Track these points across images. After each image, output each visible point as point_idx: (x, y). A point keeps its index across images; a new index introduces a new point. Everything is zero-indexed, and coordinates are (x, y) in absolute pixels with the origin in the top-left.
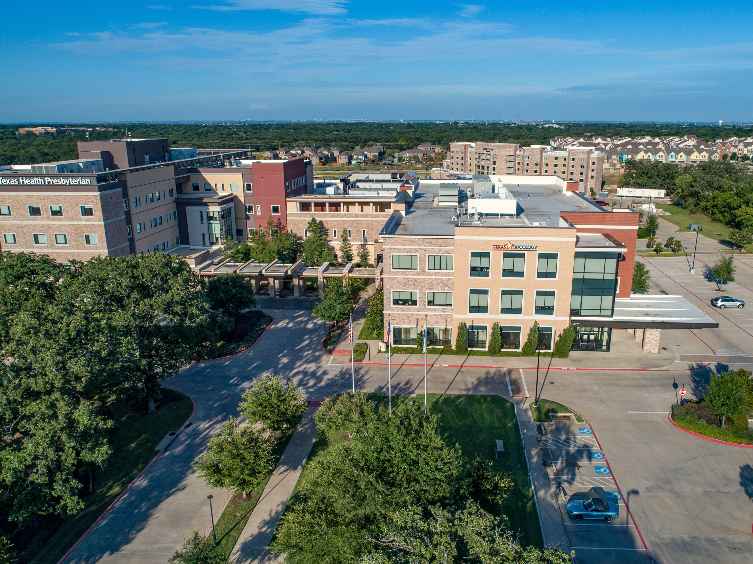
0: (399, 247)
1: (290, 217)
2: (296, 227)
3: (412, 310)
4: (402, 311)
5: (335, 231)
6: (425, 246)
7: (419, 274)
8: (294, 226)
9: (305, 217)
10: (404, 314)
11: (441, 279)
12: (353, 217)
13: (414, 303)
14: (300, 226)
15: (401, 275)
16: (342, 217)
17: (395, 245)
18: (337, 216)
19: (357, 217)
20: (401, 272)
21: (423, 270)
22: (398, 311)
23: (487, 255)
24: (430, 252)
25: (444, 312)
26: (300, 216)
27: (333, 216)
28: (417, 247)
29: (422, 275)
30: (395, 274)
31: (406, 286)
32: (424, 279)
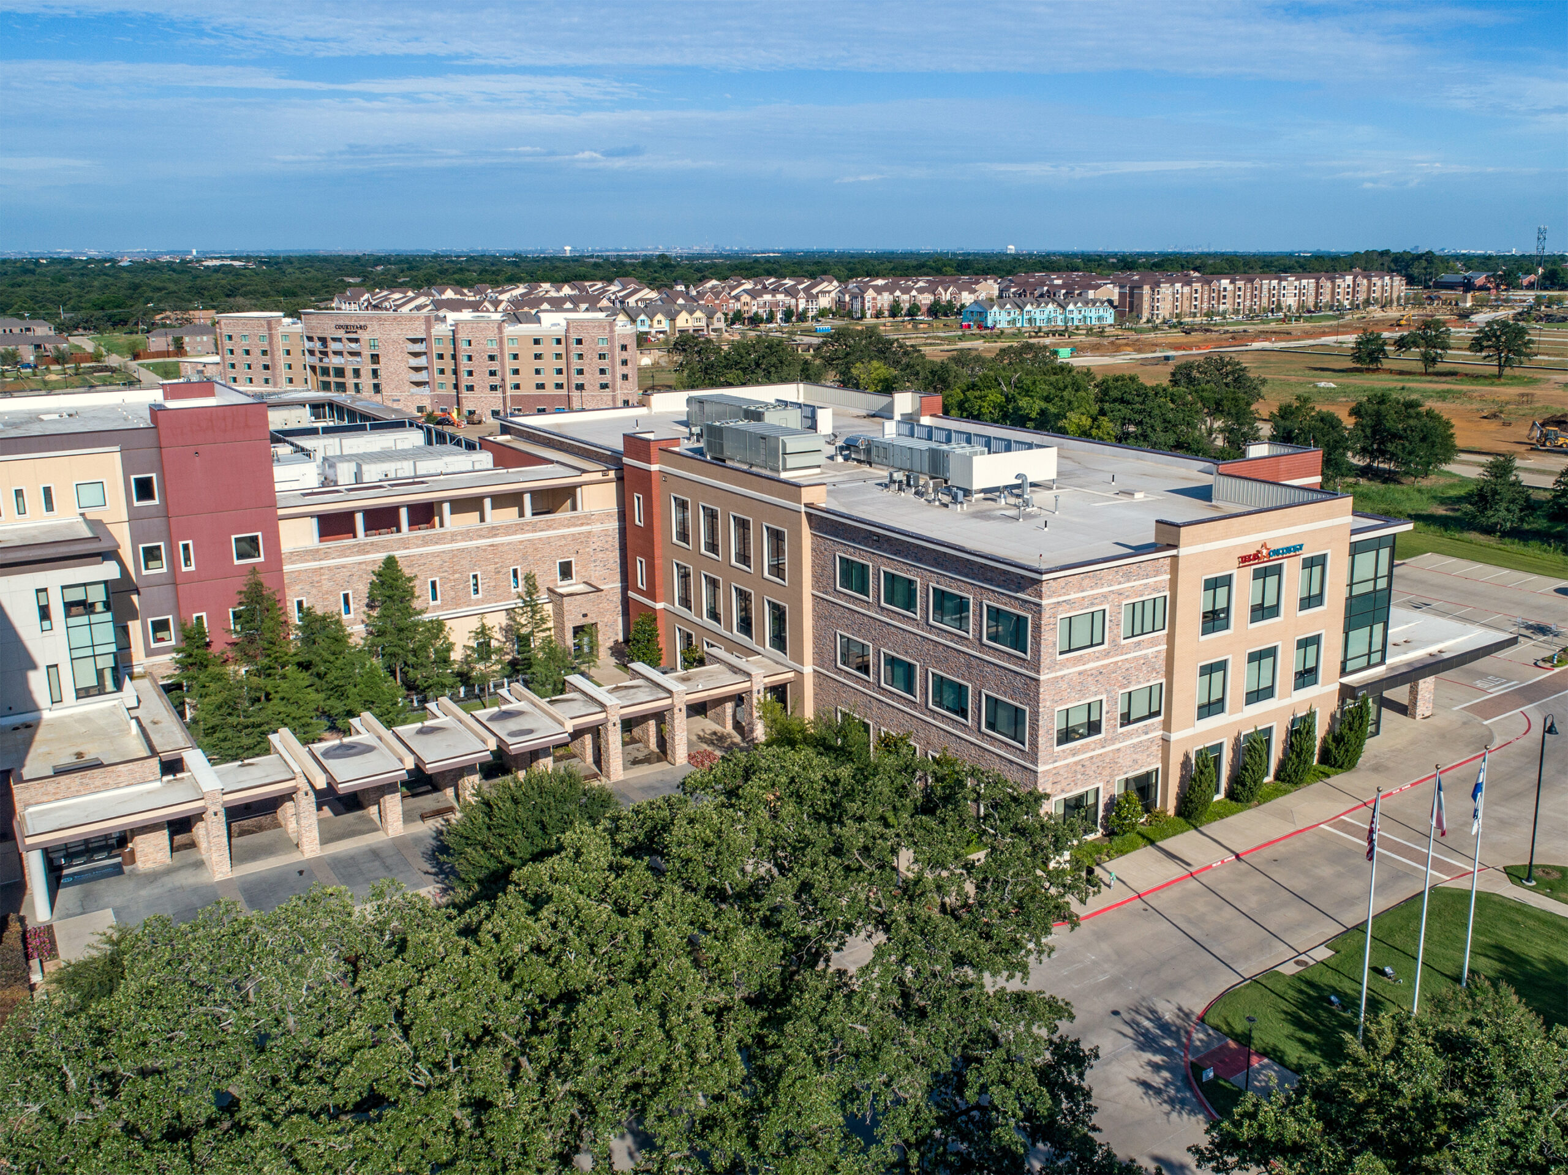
0: (1072, 596)
1: (293, 563)
2: (314, 591)
3: (1093, 746)
4: (1074, 755)
5: (434, 584)
6: (1120, 583)
7: (1107, 654)
8: (307, 587)
9: (339, 557)
10: (1076, 763)
11: (1145, 657)
12: (484, 537)
13: (1094, 728)
14: (327, 585)
15: (1075, 665)
16: (452, 541)
17: (1065, 594)
18: (439, 540)
19: (495, 535)
20: (1075, 658)
21: (1114, 643)
22: (1065, 758)
23: (1227, 581)
24: (1127, 597)
25: (1146, 733)
26: (327, 556)
27: (426, 542)
28: (1106, 589)
29: (1112, 657)
30: (1063, 665)
31: (1082, 692)
32: (1116, 663)
